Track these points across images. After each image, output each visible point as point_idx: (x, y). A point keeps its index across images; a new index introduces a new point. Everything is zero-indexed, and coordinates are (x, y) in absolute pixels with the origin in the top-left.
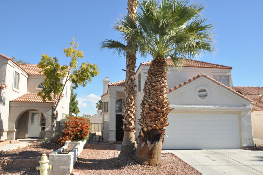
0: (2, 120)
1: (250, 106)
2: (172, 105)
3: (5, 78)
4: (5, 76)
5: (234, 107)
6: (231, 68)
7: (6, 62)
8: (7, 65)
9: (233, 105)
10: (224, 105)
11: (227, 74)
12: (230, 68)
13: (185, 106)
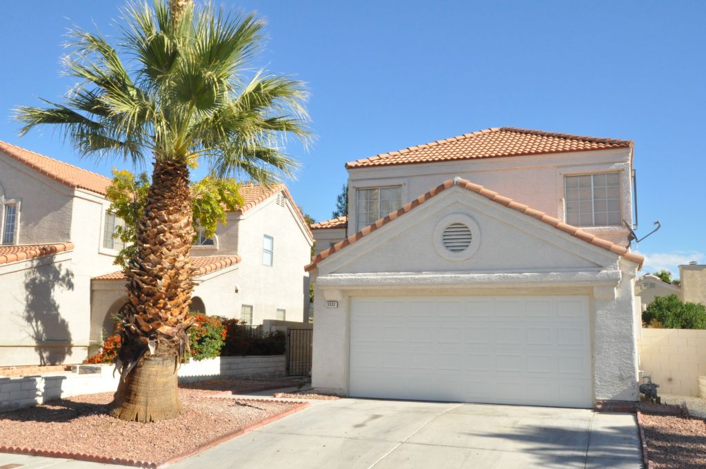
0: (63, 321)
1: (615, 269)
2: (365, 275)
3: (69, 230)
4: (69, 225)
5: (554, 274)
6: (625, 145)
7: (72, 194)
8: (75, 199)
9: (555, 269)
10: (521, 270)
11: (614, 167)
12: (622, 147)
13: (402, 276)
